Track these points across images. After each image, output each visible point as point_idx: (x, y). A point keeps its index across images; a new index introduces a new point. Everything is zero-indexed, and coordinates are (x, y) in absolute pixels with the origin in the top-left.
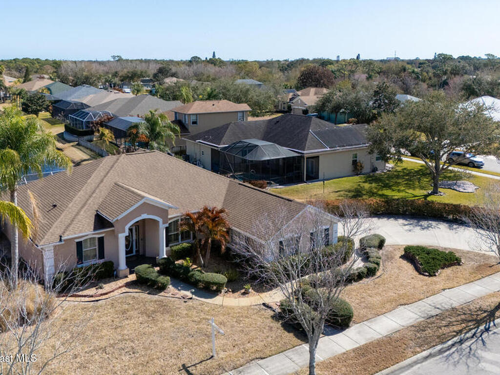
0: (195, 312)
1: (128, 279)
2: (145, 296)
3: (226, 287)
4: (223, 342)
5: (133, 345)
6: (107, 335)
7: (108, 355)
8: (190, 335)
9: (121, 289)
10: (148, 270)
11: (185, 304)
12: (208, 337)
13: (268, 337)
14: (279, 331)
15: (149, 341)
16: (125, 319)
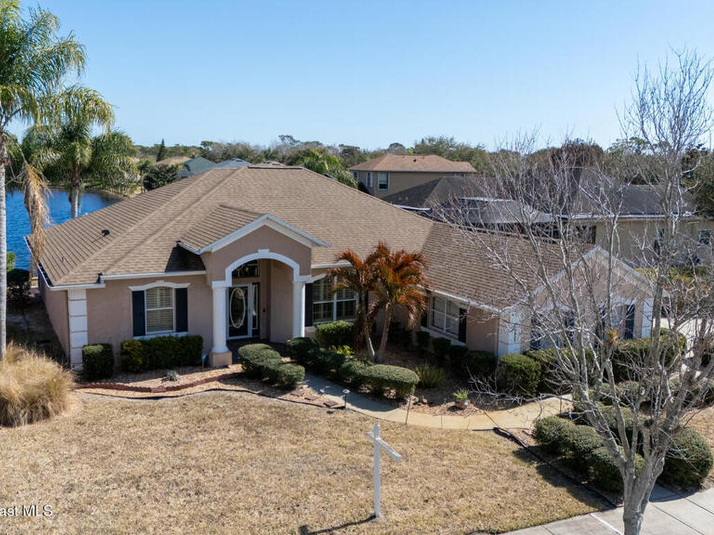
0: (346, 431)
1: (227, 369)
2: (251, 398)
3: (415, 395)
4: (400, 490)
5: (202, 478)
6: (152, 455)
7: (139, 493)
8: (328, 470)
9: (210, 383)
10: (265, 352)
11: (329, 416)
12: (369, 477)
13: (507, 490)
14: (533, 481)
15: (238, 473)
16: (200, 431)
